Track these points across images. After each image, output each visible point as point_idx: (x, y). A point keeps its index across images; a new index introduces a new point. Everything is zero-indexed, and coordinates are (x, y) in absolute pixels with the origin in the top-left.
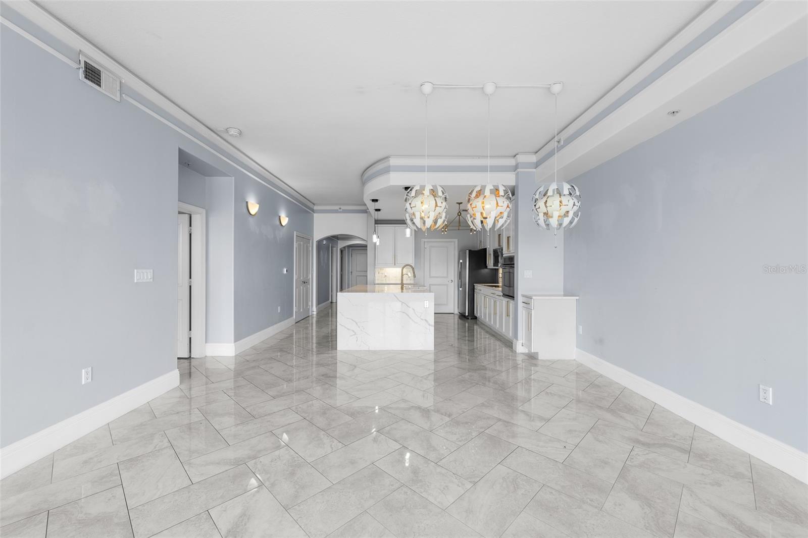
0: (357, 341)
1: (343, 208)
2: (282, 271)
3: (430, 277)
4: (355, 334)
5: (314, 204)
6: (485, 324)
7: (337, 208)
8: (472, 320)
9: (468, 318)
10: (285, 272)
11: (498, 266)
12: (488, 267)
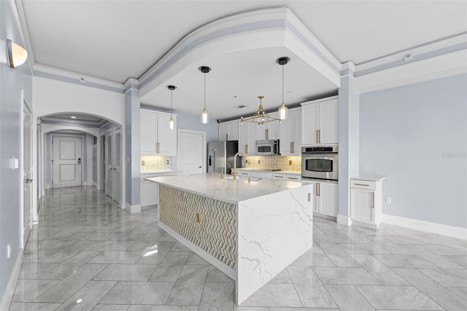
0: (260, 273)
1: (88, 79)
3: (183, 164)
4: (259, 263)
7: (78, 77)
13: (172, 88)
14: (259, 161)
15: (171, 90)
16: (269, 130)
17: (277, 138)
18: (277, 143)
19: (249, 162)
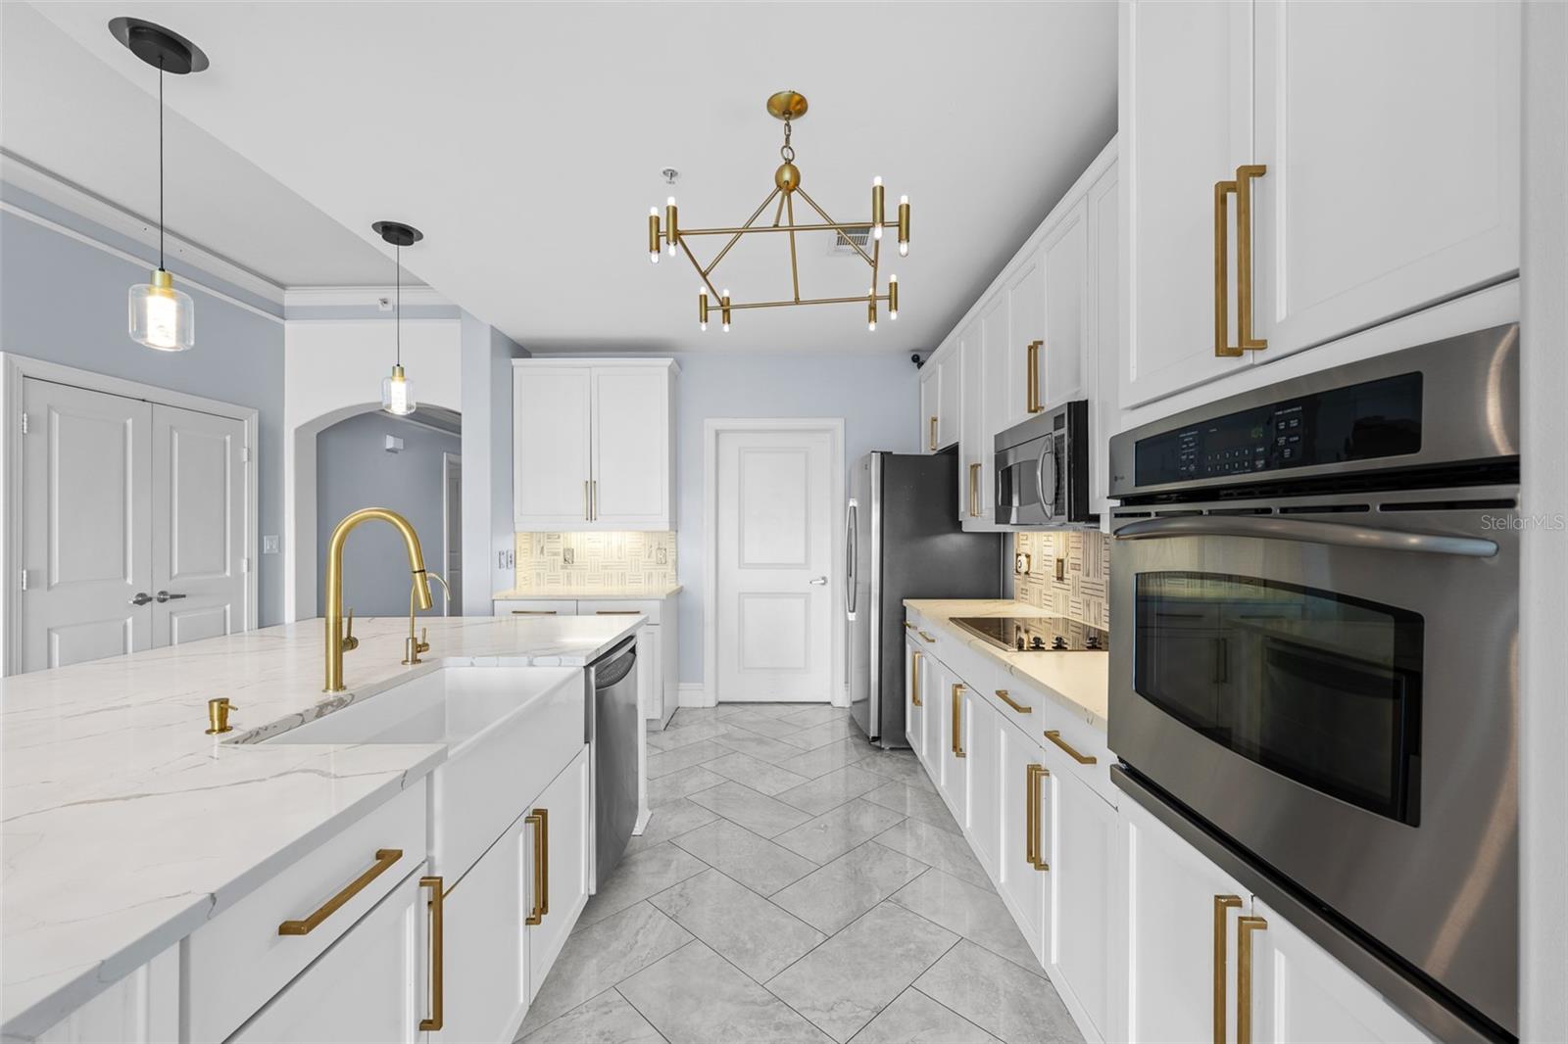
1: (395, 297)
3: (742, 565)
5: (283, 286)
7: (372, 297)
8: (889, 760)
9: (880, 749)
11: (1007, 521)
12: (964, 529)
14: (1058, 561)
16: (1046, 343)
17: (1077, 393)
18: (1064, 431)
19: (1024, 568)
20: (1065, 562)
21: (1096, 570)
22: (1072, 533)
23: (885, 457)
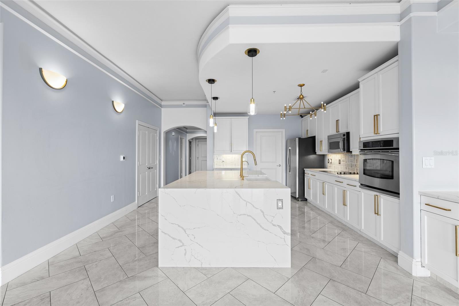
0: (185, 254)
1: (187, 103)
2: (119, 158)
3: (261, 162)
4: (183, 245)
6: (324, 211)
7: (181, 103)
8: (301, 202)
9: (299, 200)
10: (122, 159)
12: (317, 154)
13: (216, 99)
14: (339, 160)
15: (215, 101)
16: (340, 120)
17: (347, 130)
18: (345, 137)
19: (331, 162)
20: (341, 160)
21: (348, 162)
22: (342, 154)
23: (299, 139)
